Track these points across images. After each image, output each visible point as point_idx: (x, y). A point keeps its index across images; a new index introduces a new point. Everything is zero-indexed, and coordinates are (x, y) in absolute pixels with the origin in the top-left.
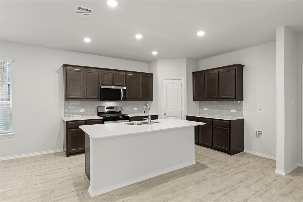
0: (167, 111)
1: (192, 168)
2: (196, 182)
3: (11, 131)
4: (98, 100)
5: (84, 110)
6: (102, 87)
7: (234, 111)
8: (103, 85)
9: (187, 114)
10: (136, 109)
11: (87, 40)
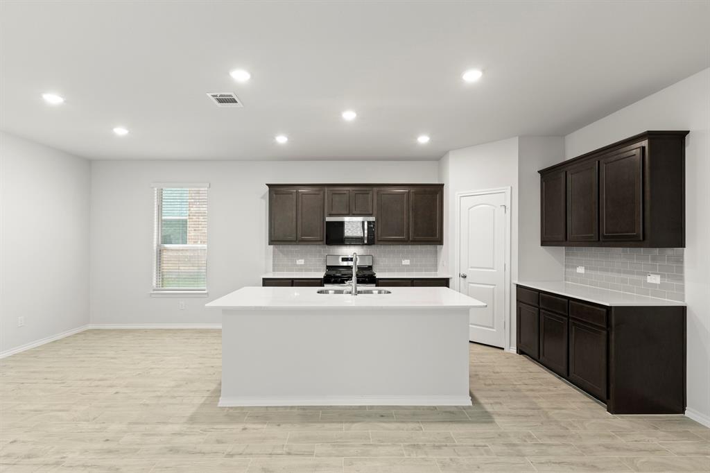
0: (470, 269)
1: (446, 412)
2: (412, 445)
3: (205, 288)
4: (321, 243)
5: (303, 260)
6: (328, 219)
7: (654, 279)
8: (331, 215)
9: (519, 280)
10: (406, 262)
11: (282, 139)
